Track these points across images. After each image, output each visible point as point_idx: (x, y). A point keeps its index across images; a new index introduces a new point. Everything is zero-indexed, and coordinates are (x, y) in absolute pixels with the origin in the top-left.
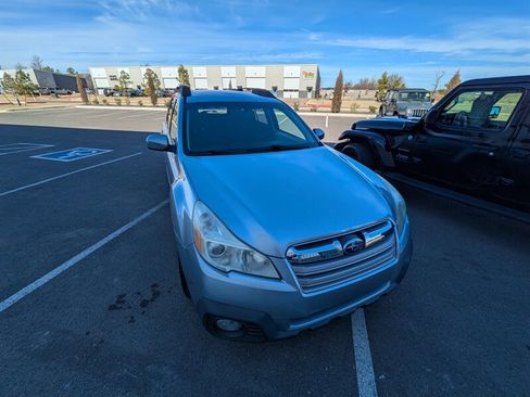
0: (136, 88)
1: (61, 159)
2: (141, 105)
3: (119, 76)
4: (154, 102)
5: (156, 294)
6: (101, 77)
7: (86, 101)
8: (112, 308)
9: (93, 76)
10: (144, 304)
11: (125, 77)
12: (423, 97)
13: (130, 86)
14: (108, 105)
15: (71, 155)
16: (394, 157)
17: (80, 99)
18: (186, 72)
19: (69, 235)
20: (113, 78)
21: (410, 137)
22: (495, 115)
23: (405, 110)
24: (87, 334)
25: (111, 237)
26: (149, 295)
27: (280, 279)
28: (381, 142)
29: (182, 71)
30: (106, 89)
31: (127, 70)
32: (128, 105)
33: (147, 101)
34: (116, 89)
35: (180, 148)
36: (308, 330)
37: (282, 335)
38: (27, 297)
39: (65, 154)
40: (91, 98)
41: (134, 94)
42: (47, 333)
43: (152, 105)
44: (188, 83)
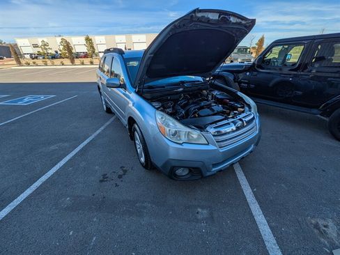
0: (54, 53)
1: (19, 103)
2: (63, 64)
3: (40, 44)
4: (73, 62)
5: (125, 172)
6: (25, 45)
7: (19, 63)
8: (101, 181)
9: (19, 45)
10: (120, 177)
11: (46, 45)
13: (50, 51)
14: (37, 65)
15: (26, 100)
16: (240, 86)
17: (14, 62)
18: (91, 40)
19: (52, 148)
20: (35, 46)
21: (248, 73)
22: (289, 59)
23: (237, 59)
24: (94, 195)
25: (81, 146)
26: (121, 172)
27: (208, 144)
28: (231, 78)
29: (88, 39)
30: (31, 54)
31: (45, 40)
32: (53, 65)
33: (67, 61)
34: (39, 54)
35: (128, 85)
36: (220, 171)
37: (208, 174)
38: (44, 183)
39: (21, 100)
40: (23, 61)
41: (54, 57)
42: (68, 198)
43: (71, 64)
44: (93, 48)
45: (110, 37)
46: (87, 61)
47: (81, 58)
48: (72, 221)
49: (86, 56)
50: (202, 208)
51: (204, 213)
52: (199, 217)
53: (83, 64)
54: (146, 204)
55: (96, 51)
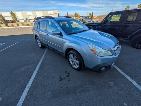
5: (68, 74)
8: (60, 80)
10: (68, 76)
12: (88, 18)
18: (14, 14)
21: (100, 26)
24: (61, 88)
27: (112, 55)
29: (12, 13)
33: (3, 25)
37: (111, 67)
42: (49, 93)
43: (6, 26)
44: (16, 18)
45: (24, 12)
46: (15, 24)
47: (10, 23)
48: (59, 103)
49: (12, 22)
50: (110, 81)
51: (112, 83)
52: (111, 85)
53: (13, 26)
54: (87, 86)
55: (18, 20)
